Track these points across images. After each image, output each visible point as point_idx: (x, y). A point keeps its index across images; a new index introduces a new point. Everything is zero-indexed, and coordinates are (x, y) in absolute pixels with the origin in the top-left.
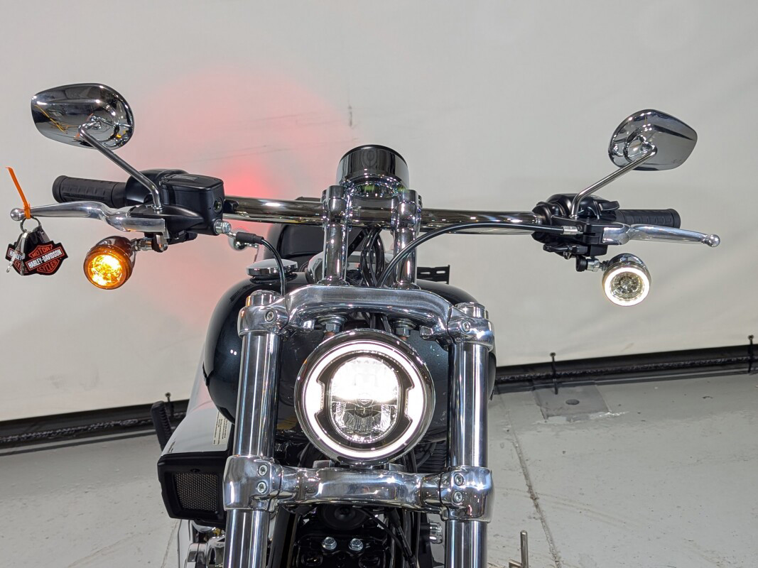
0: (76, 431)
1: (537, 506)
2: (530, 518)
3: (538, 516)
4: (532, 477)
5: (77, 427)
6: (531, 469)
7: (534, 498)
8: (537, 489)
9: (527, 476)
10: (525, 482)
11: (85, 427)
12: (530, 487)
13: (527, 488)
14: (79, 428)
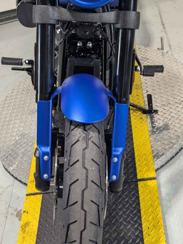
0: (6, 18)
1: (164, 27)
2: (161, 32)
3: (164, 31)
4: (163, 18)
5: (6, 16)
6: (163, 15)
7: (163, 25)
8: (164, 22)
9: (161, 18)
10: (160, 20)
11: (9, 17)
12: (162, 21)
13: (161, 22)
14: (7, 17)
